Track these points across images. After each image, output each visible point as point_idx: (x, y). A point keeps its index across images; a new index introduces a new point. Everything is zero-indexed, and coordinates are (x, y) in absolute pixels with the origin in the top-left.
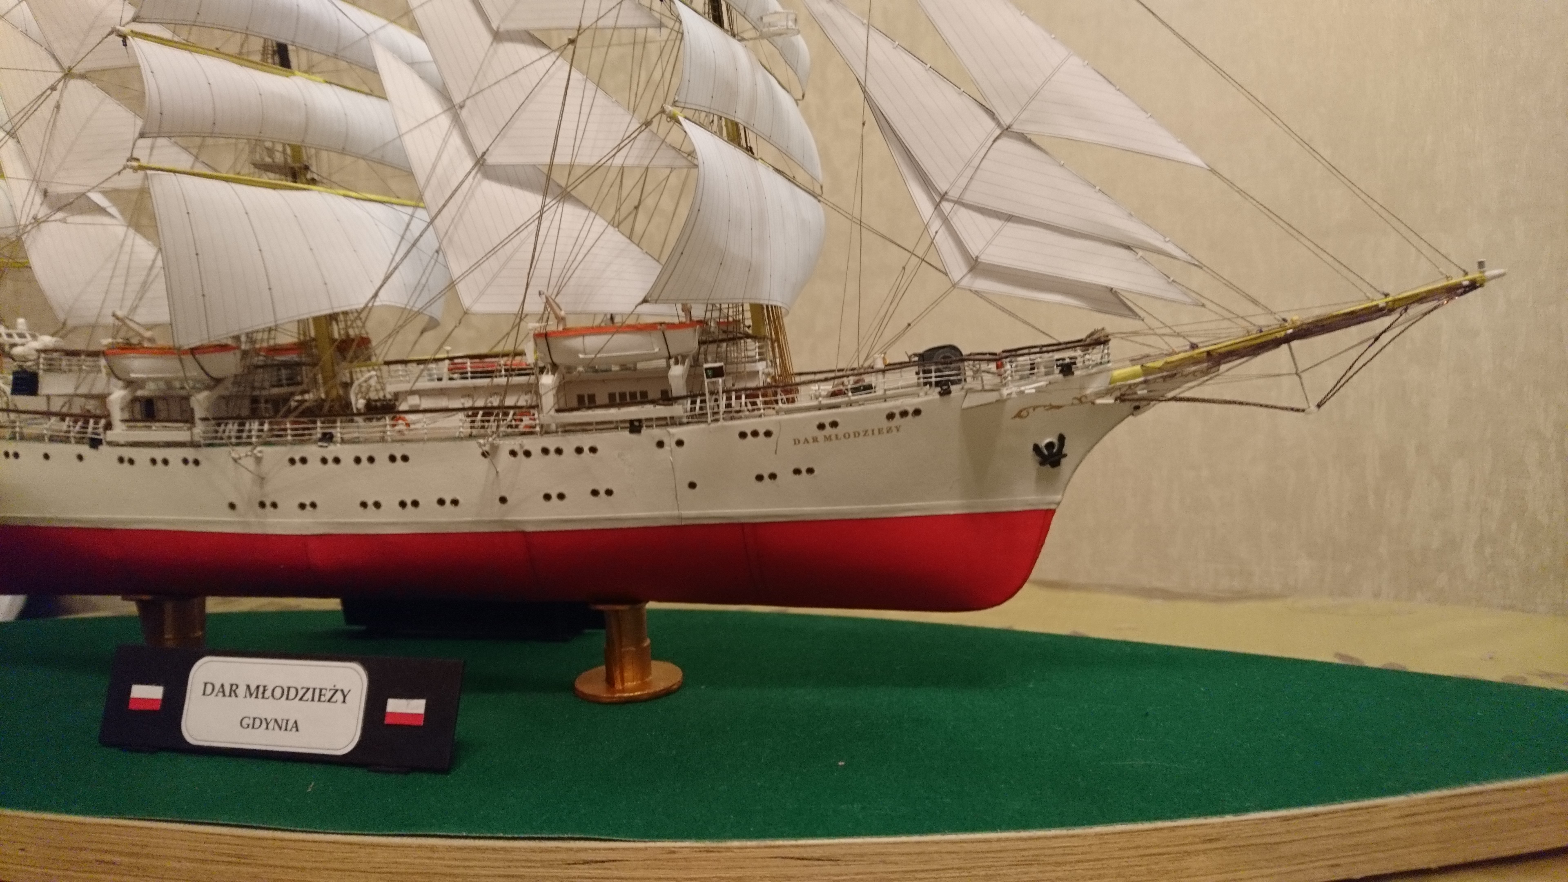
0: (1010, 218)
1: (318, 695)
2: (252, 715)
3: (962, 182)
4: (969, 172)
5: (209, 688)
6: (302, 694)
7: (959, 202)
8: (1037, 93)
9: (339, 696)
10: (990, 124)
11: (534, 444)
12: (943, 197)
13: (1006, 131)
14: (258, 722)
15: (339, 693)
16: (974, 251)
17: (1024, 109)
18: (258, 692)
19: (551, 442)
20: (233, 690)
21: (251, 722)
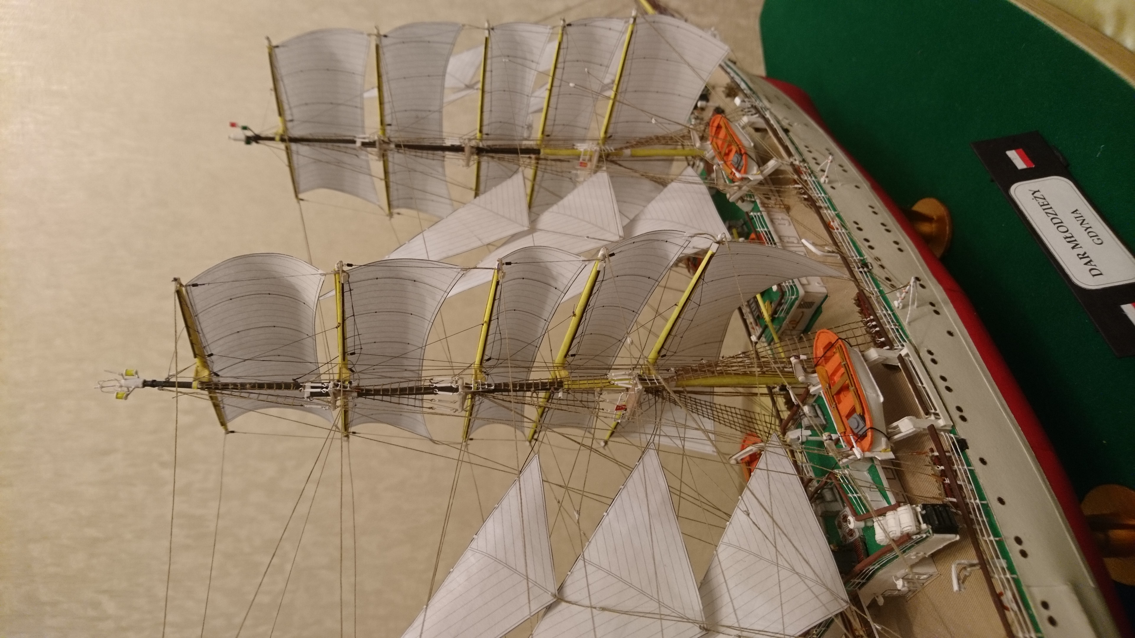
1: (1046, 206)
2: (1090, 239)
6: (1052, 215)
9: (1038, 195)
14: (1092, 234)
15: (1035, 195)
20: (1083, 256)
21: (1095, 238)
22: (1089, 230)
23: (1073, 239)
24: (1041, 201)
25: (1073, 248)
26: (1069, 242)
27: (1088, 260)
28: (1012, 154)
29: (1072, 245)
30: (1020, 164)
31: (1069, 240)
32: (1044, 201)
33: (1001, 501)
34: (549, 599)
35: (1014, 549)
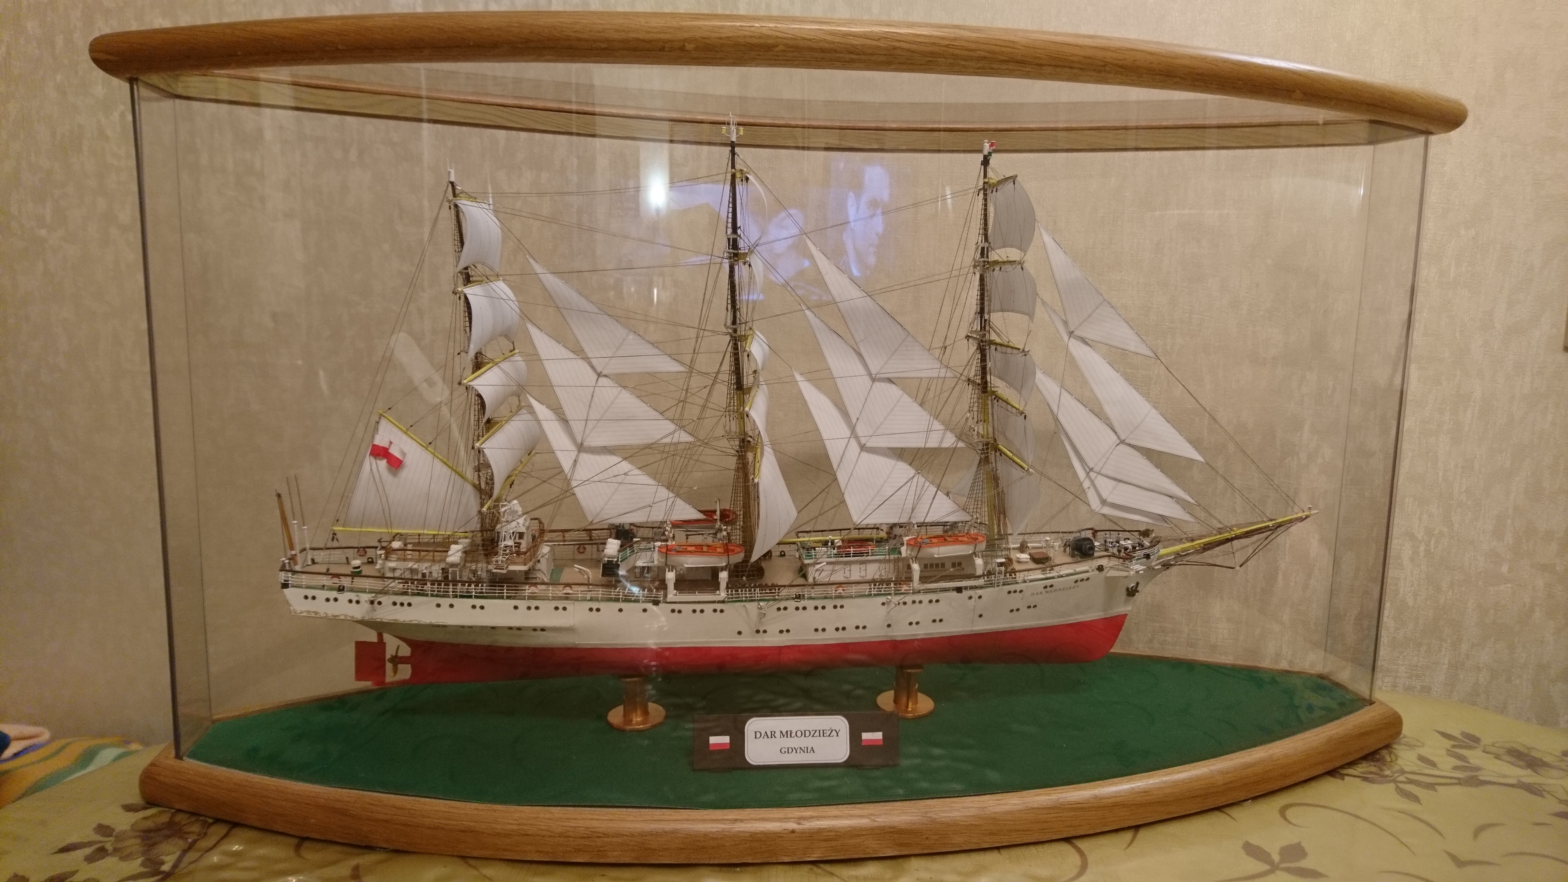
0: (1120, 481)
1: (822, 733)
2: (786, 747)
3: (1101, 464)
4: (1104, 460)
5: (758, 735)
6: (813, 734)
7: (1099, 473)
8: (1138, 427)
9: (834, 733)
10: (1115, 437)
11: (909, 599)
12: (1091, 470)
13: (1122, 442)
14: (790, 750)
15: (834, 731)
16: (1104, 496)
17: (1131, 433)
18: (788, 734)
19: (917, 598)
20: (773, 735)
21: (786, 750)
22: (794, 751)
23: (789, 736)
24: (828, 733)
25: (781, 732)
26: (787, 732)
27: (770, 736)
28: (879, 735)
29: (784, 733)
30: (866, 736)
31: (789, 733)
32: (828, 734)
33: (621, 610)
34: (599, 370)
35: (594, 605)
